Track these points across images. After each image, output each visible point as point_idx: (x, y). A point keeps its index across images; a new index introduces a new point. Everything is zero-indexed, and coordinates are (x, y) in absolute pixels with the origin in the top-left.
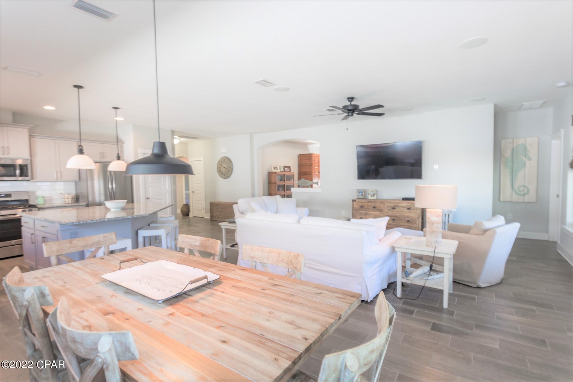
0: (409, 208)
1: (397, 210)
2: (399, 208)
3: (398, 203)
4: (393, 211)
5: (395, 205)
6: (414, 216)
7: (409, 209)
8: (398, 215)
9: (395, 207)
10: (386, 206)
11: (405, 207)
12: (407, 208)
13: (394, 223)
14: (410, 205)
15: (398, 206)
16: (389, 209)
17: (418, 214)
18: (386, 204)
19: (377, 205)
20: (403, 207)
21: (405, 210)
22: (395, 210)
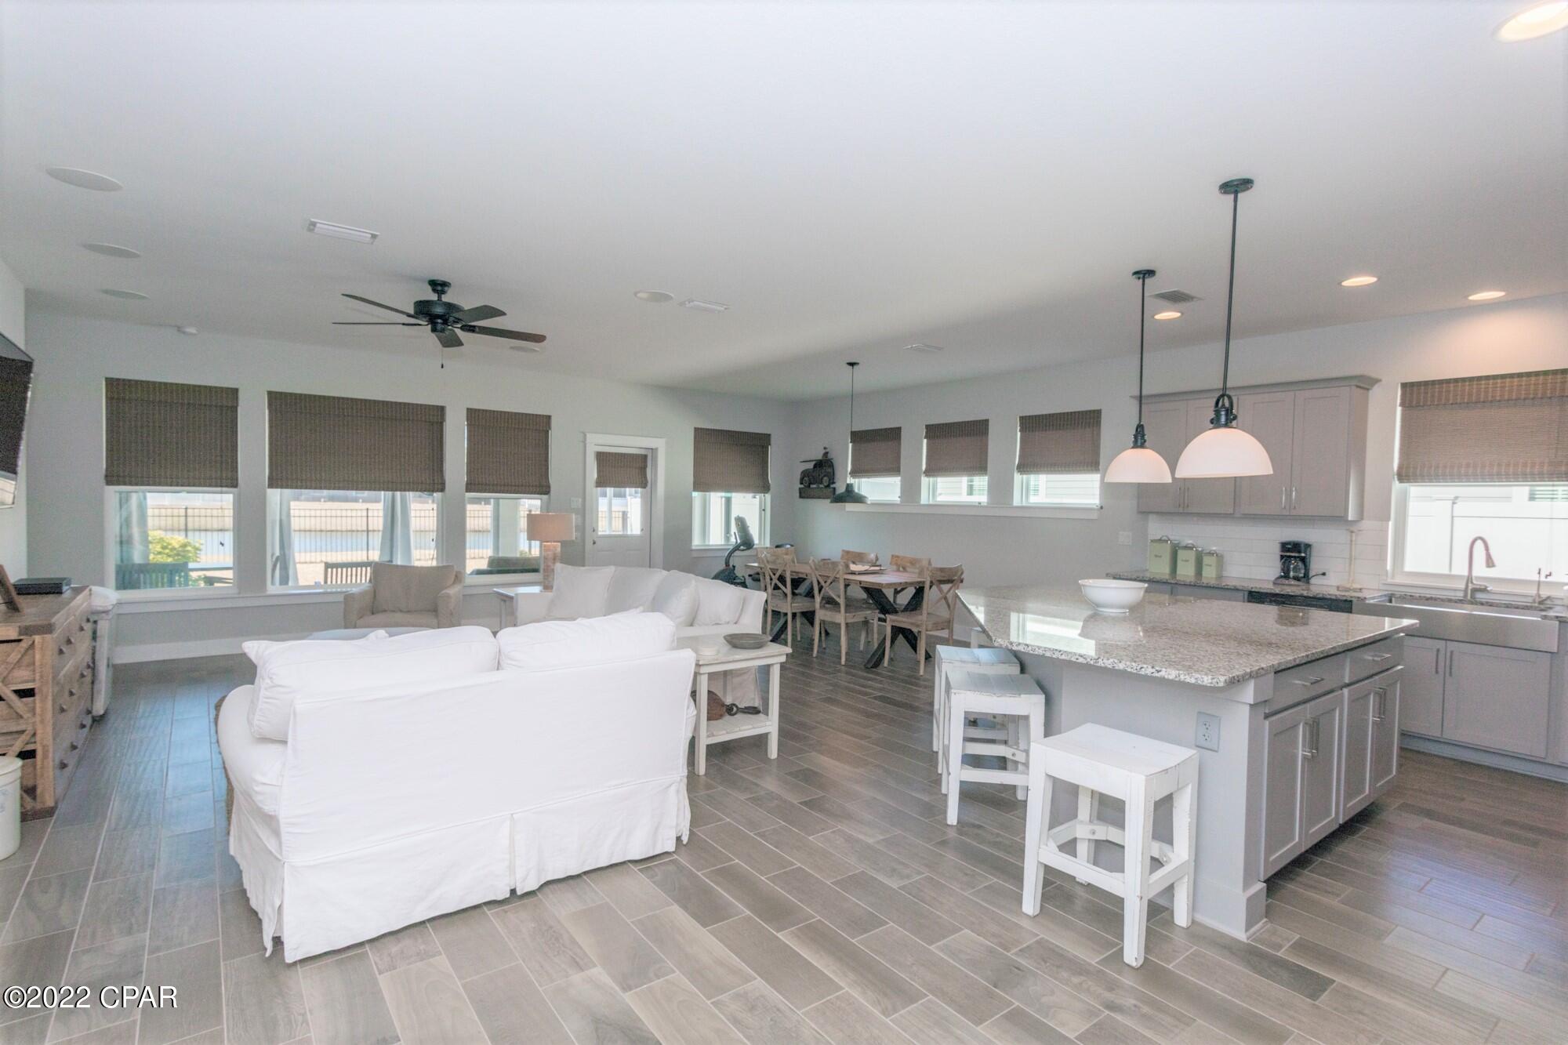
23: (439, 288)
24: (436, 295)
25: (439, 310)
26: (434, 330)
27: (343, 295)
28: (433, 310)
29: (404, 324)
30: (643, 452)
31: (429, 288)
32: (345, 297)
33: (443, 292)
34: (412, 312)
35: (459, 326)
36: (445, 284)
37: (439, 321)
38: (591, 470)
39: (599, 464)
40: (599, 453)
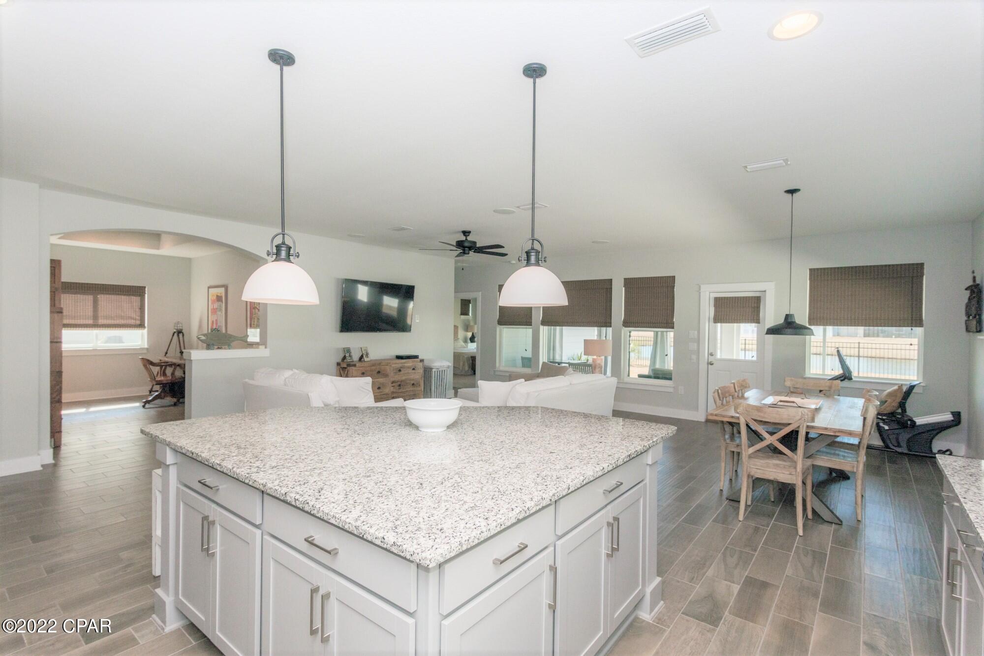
1: (402, 372)
2: (405, 369)
3: (405, 363)
4: (399, 375)
5: (401, 366)
6: (418, 377)
7: (414, 369)
8: (404, 378)
9: (401, 369)
10: (392, 368)
13: (400, 391)
14: (414, 364)
16: (395, 372)
17: (422, 374)
18: (392, 366)
19: (382, 368)
20: (409, 367)
21: (411, 371)
23: (466, 234)
24: (465, 237)
25: (466, 244)
26: (465, 253)
28: (464, 244)
30: (757, 294)
31: (462, 234)
33: (468, 236)
34: (455, 245)
36: (469, 232)
37: (467, 249)
38: (708, 311)
39: (715, 306)
40: (715, 298)
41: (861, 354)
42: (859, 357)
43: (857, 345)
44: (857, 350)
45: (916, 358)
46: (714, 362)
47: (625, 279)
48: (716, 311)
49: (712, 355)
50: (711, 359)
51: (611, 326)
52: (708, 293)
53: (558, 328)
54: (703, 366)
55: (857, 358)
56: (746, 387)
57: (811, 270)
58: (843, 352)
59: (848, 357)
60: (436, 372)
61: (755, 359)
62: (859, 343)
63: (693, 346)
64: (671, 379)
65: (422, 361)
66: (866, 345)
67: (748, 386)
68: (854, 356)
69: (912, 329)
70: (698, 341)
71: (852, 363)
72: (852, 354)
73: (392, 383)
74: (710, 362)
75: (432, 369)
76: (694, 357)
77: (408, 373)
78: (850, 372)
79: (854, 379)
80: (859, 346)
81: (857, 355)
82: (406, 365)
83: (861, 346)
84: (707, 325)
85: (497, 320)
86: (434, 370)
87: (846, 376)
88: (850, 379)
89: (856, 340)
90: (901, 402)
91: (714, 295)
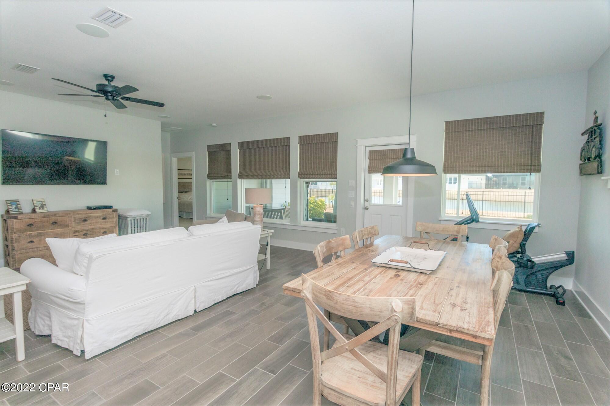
0: (104, 217)
1: (89, 222)
2: (92, 219)
4: (83, 224)
5: (87, 217)
6: (110, 226)
7: (104, 219)
8: (90, 227)
9: (87, 219)
11: (100, 217)
12: (102, 218)
14: (106, 214)
15: (91, 216)
16: (78, 222)
17: (115, 223)
18: (74, 216)
19: (59, 219)
20: (96, 217)
21: (100, 220)
22: (86, 223)
23: (109, 78)
24: (108, 82)
25: (109, 89)
26: (107, 99)
27: (52, 79)
28: (106, 89)
29: (91, 95)
31: (104, 79)
32: (53, 80)
33: (112, 81)
34: (95, 90)
35: (120, 97)
36: (113, 77)
37: (109, 94)
38: (363, 162)
39: (370, 158)
40: (369, 151)
41: (484, 199)
42: (483, 200)
43: (482, 193)
44: (482, 196)
45: (532, 201)
46: (369, 207)
47: (300, 137)
48: (370, 163)
49: (367, 201)
50: (367, 204)
51: (289, 178)
52: (363, 148)
53: (269, 181)
54: (360, 210)
55: (482, 201)
56: (374, 235)
57: (447, 123)
58: (472, 197)
59: (476, 201)
60: (133, 221)
61: (400, 203)
62: (483, 191)
63: (352, 194)
64: (335, 222)
65: (116, 211)
66: (487, 193)
67: (376, 233)
68: (480, 200)
69: (531, 175)
70: (355, 188)
71: (478, 206)
72: (479, 199)
73: (74, 233)
74: (366, 207)
75: (127, 217)
76: (352, 203)
77: (97, 222)
78: (477, 215)
79: (481, 221)
80: (483, 193)
81: (482, 199)
82: (92, 215)
83: (485, 193)
84: (362, 175)
85: (207, 175)
86: (128, 219)
87: (473, 219)
88: (477, 221)
89: (482, 190)
90: (521, 243)
91: (368, 149)
